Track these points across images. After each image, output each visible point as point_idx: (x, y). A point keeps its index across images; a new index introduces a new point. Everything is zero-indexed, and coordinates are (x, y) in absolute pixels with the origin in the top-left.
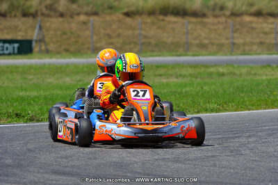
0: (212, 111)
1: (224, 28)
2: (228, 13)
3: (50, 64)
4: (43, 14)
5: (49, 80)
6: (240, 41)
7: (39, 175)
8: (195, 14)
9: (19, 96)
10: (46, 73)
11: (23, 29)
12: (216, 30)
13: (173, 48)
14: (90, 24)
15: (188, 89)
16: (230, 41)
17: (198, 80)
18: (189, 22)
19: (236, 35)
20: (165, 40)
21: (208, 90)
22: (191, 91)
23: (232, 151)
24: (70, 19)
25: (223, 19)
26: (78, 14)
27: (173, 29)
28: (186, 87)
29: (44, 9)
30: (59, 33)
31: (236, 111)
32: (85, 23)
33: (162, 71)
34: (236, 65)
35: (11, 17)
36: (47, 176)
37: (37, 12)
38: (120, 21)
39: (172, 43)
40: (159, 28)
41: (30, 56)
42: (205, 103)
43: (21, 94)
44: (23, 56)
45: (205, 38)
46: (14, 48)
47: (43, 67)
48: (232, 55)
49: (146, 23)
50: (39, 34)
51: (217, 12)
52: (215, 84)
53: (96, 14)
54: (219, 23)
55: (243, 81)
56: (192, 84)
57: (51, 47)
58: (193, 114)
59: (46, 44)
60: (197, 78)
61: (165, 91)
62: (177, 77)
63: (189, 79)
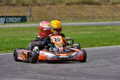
0: (106, 45)
1: (109, 10)
2: (111, 3)
3: (35, 26)
4: (31, 5)
5: (34, 33)
6: (116, 15)
7: (32, 74)
8: (97, 4)
9: (22, 40)
10: (33, 30)
11: (23, 11)
12: (106, 10)
13: (87, 19)
14: (51, 9)
15: (95, 36)
16: (112, 15)
17: (99, 32)
18: (94, 7)
19: (114, 13)
20: (84, 15)
21: (103, 36)
22: (96, 37)
23: (115, 63)
24: (43, 7)
25: (109, 6)
26: (46, 5)
27: (87, 10)
28: (94, 35)
29: (31, 3)
30: (38, 13)
31: (116, 45)
32: (49, 8)
33: (83, 29)
34: (115, 26)
35: (17, 6)
36: (36, 75)
37: (28, 4)
38: (64, 7)
39: (87, 16)
40: (82, 10)
41: (26, 23)
42: (103, 42)
43: (23, 39)
44: (23, 23)
45: (101, 14)
46: (19, 20)
47: (32, 27)
48: (113, 21)
49: (76, 8)
50: (29, 13)
51: (106, 3)
52: (106, 34)
53: (54, 4)
54: (107, 7)
55: (119, 32)
56: (96, 34)
57: (35, 19)
58: (97, 47)
59: (33, 18)
60: (98, 31)
61: (85, 37)
62: (90, 31)
63: (95, 32)
